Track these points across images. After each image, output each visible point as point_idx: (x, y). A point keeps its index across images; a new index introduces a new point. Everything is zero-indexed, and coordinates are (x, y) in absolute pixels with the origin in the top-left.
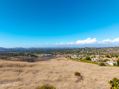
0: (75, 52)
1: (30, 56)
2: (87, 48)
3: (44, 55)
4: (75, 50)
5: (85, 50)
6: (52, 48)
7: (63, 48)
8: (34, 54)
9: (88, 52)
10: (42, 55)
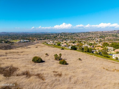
0: (52, 37)
1: (3, 42)
2: (63, 33)
3: (20, 41)
4: (52, 35)
5: (61, 35)
6: (28, 33)
7: (41, 33)
8: (9, 40)
9: (63, 37)
10: (18, 41)
